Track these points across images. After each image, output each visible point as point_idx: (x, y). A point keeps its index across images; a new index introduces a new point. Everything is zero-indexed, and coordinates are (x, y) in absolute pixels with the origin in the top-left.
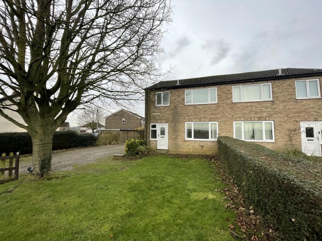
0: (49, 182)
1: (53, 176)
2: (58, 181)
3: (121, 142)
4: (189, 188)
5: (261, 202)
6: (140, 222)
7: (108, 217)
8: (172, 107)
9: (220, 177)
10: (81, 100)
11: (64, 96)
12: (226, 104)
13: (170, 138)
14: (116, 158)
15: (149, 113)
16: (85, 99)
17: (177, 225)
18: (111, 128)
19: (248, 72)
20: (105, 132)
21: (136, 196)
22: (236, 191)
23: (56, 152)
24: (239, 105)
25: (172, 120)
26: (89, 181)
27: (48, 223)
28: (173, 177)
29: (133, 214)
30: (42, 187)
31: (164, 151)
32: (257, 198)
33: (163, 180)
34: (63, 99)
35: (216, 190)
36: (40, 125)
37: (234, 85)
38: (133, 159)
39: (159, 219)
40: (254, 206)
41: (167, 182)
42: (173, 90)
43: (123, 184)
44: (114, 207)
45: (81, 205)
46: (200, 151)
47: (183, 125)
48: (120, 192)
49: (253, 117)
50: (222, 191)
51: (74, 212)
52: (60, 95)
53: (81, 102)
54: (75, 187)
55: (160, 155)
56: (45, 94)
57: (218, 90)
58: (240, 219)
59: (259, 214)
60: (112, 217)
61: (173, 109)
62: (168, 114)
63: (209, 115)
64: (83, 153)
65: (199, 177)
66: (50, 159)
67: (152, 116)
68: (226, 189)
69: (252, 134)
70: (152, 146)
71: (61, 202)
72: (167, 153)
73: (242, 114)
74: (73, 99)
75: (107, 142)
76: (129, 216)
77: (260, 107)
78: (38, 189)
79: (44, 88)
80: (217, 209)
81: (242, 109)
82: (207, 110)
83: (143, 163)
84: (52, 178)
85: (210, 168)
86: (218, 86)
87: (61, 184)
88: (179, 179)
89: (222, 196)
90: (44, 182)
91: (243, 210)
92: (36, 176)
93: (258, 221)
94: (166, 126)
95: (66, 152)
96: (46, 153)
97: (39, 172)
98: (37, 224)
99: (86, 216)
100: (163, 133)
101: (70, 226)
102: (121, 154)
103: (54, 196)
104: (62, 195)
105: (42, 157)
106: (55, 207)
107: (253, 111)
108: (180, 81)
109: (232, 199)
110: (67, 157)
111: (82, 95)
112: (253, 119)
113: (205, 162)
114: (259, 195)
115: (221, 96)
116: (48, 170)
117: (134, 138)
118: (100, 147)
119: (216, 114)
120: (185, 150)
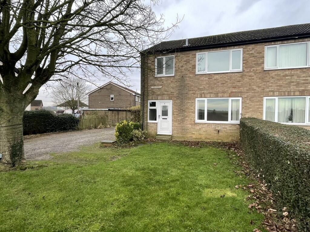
0: (22, 173)
1: (27, 166)
2: (34, 172)
3: (110, 125)
4: (200, 183)
5: (300, 201)
6: (138, 222)
7: (97, 215)
8: (177, 77)
9: (243, 171)
10: (56, 69)
11: (33, 62)
12: (254, 73)
13: (175, 120)
14: (104, 145)
15: (146, 86)
16: (61, 68)
17: (185, 227)
18: (96, 108)
19: (290, 26)
20: (89, 112)
21: (131, 192)
22: (264, 189)
23: (28, 137)
24: (273, 74)
25: (177, 95)
26: (71, 172)
27: (25, 220)
28: (179, 169)
29: (128, 212)
30: (15, 179)
31: (167, 137)
32: (294, 197)
33: (166, 173)
34: (32, 66)
35: (236, 186)
36: (5, 101)
37: (267, 44)
38: (126, 146)
39: (162, 219)
40: (290, 207)
41: (172, 175)
42: (179, 54)
43: (115, 176)
44: (104, 204)
45: (64, 200)
46: (215, 138)
47: (192, 103)
48: (111, 186)
49: (292, 90)
50: (245, 188)
51: (55, 208)
52: (28, 61)
53: (56, 70)
54: (54, 179)
55: (161, 141)
56: (9, 59)
57: (244, 52)
58: (268, 223)
59: (296, 216)
60: (102, 215)
61: (180, 80)
62: (173, 88)
63: (229, 88)
64: (62, 139)
65: (213, 170)
66: (21, 146)
67: (150, 90)
68: (250, 185)
69: (289, 115)
70: (151, 130)
71: (39, 196)
72: (170, 139)
73: (277, 86)
74: (45, 68)
75: (92, 125)
76: (123, 215)
77: (304, 77)
78: (10, 180)
79: (7, 52)
80: (238, 209)
81: (278, 80)
82: (226, 82)
83: (139, 151)
84: (26, 168)
85: (229, 159)
86: (244, 47)
87: (38, 175)
88: (187, 172)
89: (245, 194)
90: (17, 172)
91: (273, 212)
92: (6, 165)
93: (294, 225)
94: (169, 104)
95: (40, 138)
96: (16, 137)
97: (9, 160)
98: (12, 221)
99: (70, 213)
100: (165, 113)
101: (51, 223)
102: (110, 140)
103: (29, 189)
104: (40, 188)
105: (11, 142)
106: (32, 201)
107: (293, 82)
108: (189, 40)
109: (258, 198)
110: (42, 144)
111: (57, 62)
112: (292, 94)
113: (222, 151)
114: (298, 193)
115: (247, 62)
116: (20, 158)
117: (127, 120)
118: (82, 131)
119: (239, 87)
120: (194, 136)
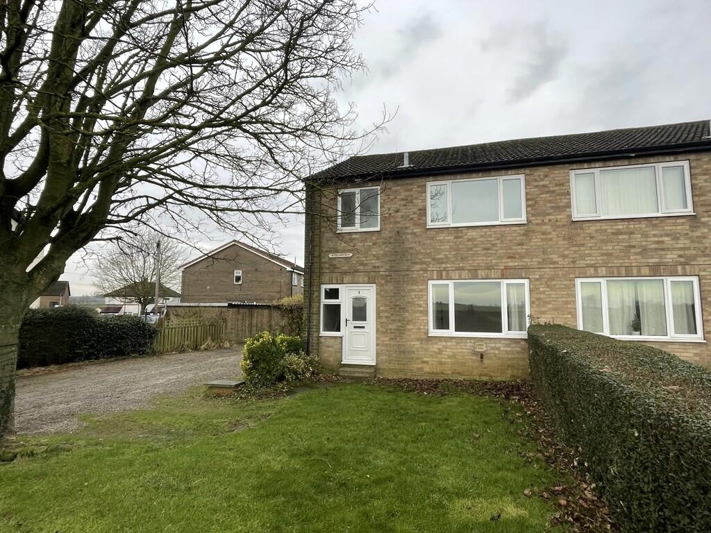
0: (4, 468)
1: (17, 450)
2: (35, 465)
3: (230, 341)
4: (442, 484)
8: (386, 234)
9: (540, 451)
10: (110, 214)
11: (58, 201)
12: (552, 227)
13: (383, 330)
14: (215, 392)
15: (317, 254)
18: (200, 301)
19: (619, 130)
20: (181, 311)
21: (278, 512)
22: (589, 495)
24: (592, 229)
25: (387, 273)
26: (131, 464)
31: (364, 370)
33: (362, 462)
34: (54, 210)
35: (526, 492)
37: (574, 167)
38: (267, 395)
41: (376, 467)
42: (390, 184)
46: (474, 371)
47: (421, 290)
48: (228, 498)
49: (634, 265)
50: (546, 495)
52: (44, 198)
54: (86, 484)
55: (351, 381)
56: (1, 194)
57: (527, 183)
61: (392, 241)
62: (376, 257)
63: (501, 258)
64: (112, 378)
65: (472, 451)
67: (325, 262)
68: (557, 488)
69: (633, 317)
70: (328, 353)
72: (373, 376)
73: (602, 256)
74: (84, 211)
75: (186, 343)
77: (655, 236)
81: (603, 241)
82: (494, 245)
83: (299, 406)
84: (15, 456)
85: (507, 424)
86: (527, 171)
89: (548, 510)
94: (369, 294)
95: (58, 375)
100: (360, 313)
102: (229, 379)
103: (20, 512)
107: (634, 247)
108: (411, 154)
109: (577, 519)
110: (60, 391)
111: (114, 198)
112: (635, 272)
113: (492, 404)
115: (536, 203)
116: (4, 431)
117: (271, 330)
118: (163, 357)
119: (521, 257)
120: (427, 369)
